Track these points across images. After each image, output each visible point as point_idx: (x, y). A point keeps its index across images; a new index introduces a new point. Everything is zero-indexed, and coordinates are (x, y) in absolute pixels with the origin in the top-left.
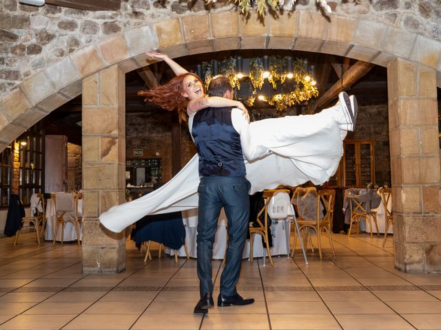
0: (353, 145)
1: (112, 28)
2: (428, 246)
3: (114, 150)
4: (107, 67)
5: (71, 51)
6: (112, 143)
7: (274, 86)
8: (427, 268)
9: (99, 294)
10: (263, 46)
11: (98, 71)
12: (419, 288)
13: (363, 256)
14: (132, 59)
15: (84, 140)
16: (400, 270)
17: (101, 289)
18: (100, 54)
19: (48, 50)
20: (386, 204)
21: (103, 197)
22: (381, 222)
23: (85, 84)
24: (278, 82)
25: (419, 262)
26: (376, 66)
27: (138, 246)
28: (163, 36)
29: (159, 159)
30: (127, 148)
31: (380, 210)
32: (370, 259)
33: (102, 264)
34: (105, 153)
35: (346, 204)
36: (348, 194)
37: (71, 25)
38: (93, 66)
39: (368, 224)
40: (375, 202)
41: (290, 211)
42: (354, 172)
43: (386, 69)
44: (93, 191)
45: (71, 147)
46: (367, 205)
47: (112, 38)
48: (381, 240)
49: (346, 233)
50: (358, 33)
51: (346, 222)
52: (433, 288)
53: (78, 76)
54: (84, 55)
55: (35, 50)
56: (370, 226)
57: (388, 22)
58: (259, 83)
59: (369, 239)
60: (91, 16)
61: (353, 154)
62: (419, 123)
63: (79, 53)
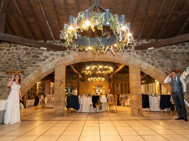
0: (122, 84)
1: (63, 55)
2: (139, 109)
3: (62, 85)
4: (61, 65)
5: (53, 61)
6: (62, 83)
7: (103, 69)
8: (138, 115)
9: (57, 122)
10: (100, 60)
11: (59, 66)
12: (136, 120)
13: (124, 112)
14: (68, 63)
15: (55, 82)
16: (132, 115)
17: (58, 120)
18: (60, 62)
19: (47, 60)
20: (129, 99)
21: (59, 97)
22: (128, 103)
23: (56, 69)
24: (103, 68)
25: (136, 113)
26: (127, 66)
27: (68, 109)
28: (75, 57)
29: (74, 87)
30: (66, 83)
31: (128, 100)
32: (125, 112)
33: (58, 114)
34: (60, 86)
35: (120, 99)
36: (120, 96)
37: (53, 55)
38: (58, 65)
39: (125, 103)
40: (127, 98)
41: (106, 101)
42: (122, 90)
43: (128, 66)
44: (57, 95)
45: (52, 83)
46: (125, 99)
47: (63, 58)
48: (129, 108)
49: (120, 106)
50: (122, 58)
51: (120, 103)
52: (139, 120)
53: (54, 67)
54: (56, 62)
55: (44, 60)
56: (126, 104)
57: (129, 55)
58: (99, 69)
59: (126, 107)
60: (58, 52)
61: (122, 86)
62: (136, 79)
63: (54, 61)
